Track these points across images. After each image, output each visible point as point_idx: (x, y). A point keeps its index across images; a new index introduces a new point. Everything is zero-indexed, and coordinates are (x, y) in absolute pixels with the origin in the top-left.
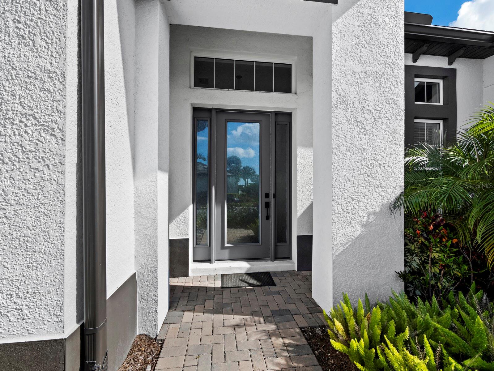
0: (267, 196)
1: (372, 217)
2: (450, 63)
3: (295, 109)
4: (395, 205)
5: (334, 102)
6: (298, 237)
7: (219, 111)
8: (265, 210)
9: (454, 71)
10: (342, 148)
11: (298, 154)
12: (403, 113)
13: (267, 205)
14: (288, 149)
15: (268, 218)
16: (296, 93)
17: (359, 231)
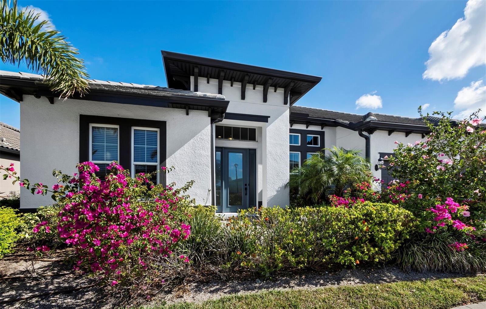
0: (246, 185)
1: (279, 189)
2: (322, 129)
3: (257, 148)
4: (286, 186)
5: (267, 153)
6: (259, 202)
7: (225, 148)
8: (245, 191)
9: (324, 132)
10: (270, 167)
11: (259, 167)
12: (289, 157)
13: (246, 189)
14: (254, 161)
15: (246, 194)
16: (257, 142)
17: (275, 193)
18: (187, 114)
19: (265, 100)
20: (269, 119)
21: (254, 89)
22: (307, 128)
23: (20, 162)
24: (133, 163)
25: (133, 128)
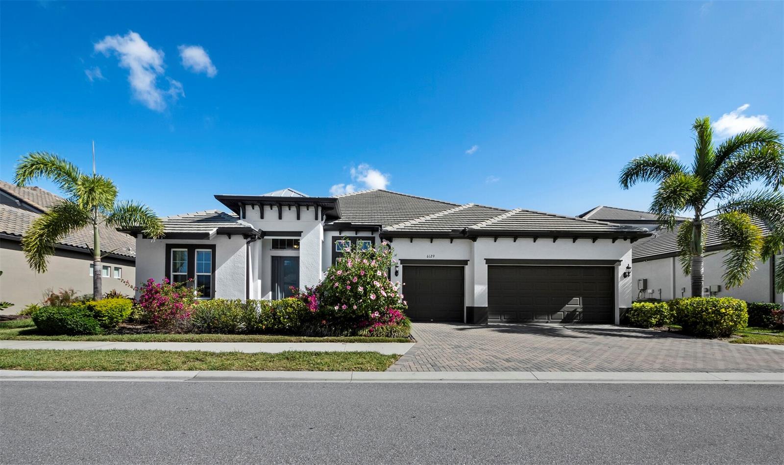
2: (372, 234)
9: (374, 237)
18: (230, 238)
19: (298, 218)
20: (302, 233)
21: (290, 209)
22: (356, 234)
23: (135, 268)
24: (196, 274)
25: (196, 250)
